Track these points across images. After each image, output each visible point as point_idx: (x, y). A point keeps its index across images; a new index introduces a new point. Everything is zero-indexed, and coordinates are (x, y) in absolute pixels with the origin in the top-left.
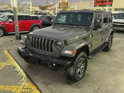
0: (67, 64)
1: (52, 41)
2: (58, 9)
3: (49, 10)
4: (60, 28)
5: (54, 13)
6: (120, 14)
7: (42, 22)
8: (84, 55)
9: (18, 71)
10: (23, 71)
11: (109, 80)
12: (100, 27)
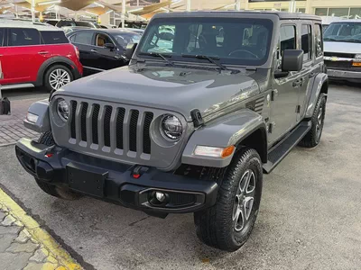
0: (208, 192)
1: (149, 116)
2: (127, 9)
3: (96, 9)
4: (159, 72)
5: (112, 20)
6: (337, 25)
7: (80, 52)
8: (255, 159)
9: (19, 224)
10: (38, 225)
11: (335, 240)
12: (296, 67)
